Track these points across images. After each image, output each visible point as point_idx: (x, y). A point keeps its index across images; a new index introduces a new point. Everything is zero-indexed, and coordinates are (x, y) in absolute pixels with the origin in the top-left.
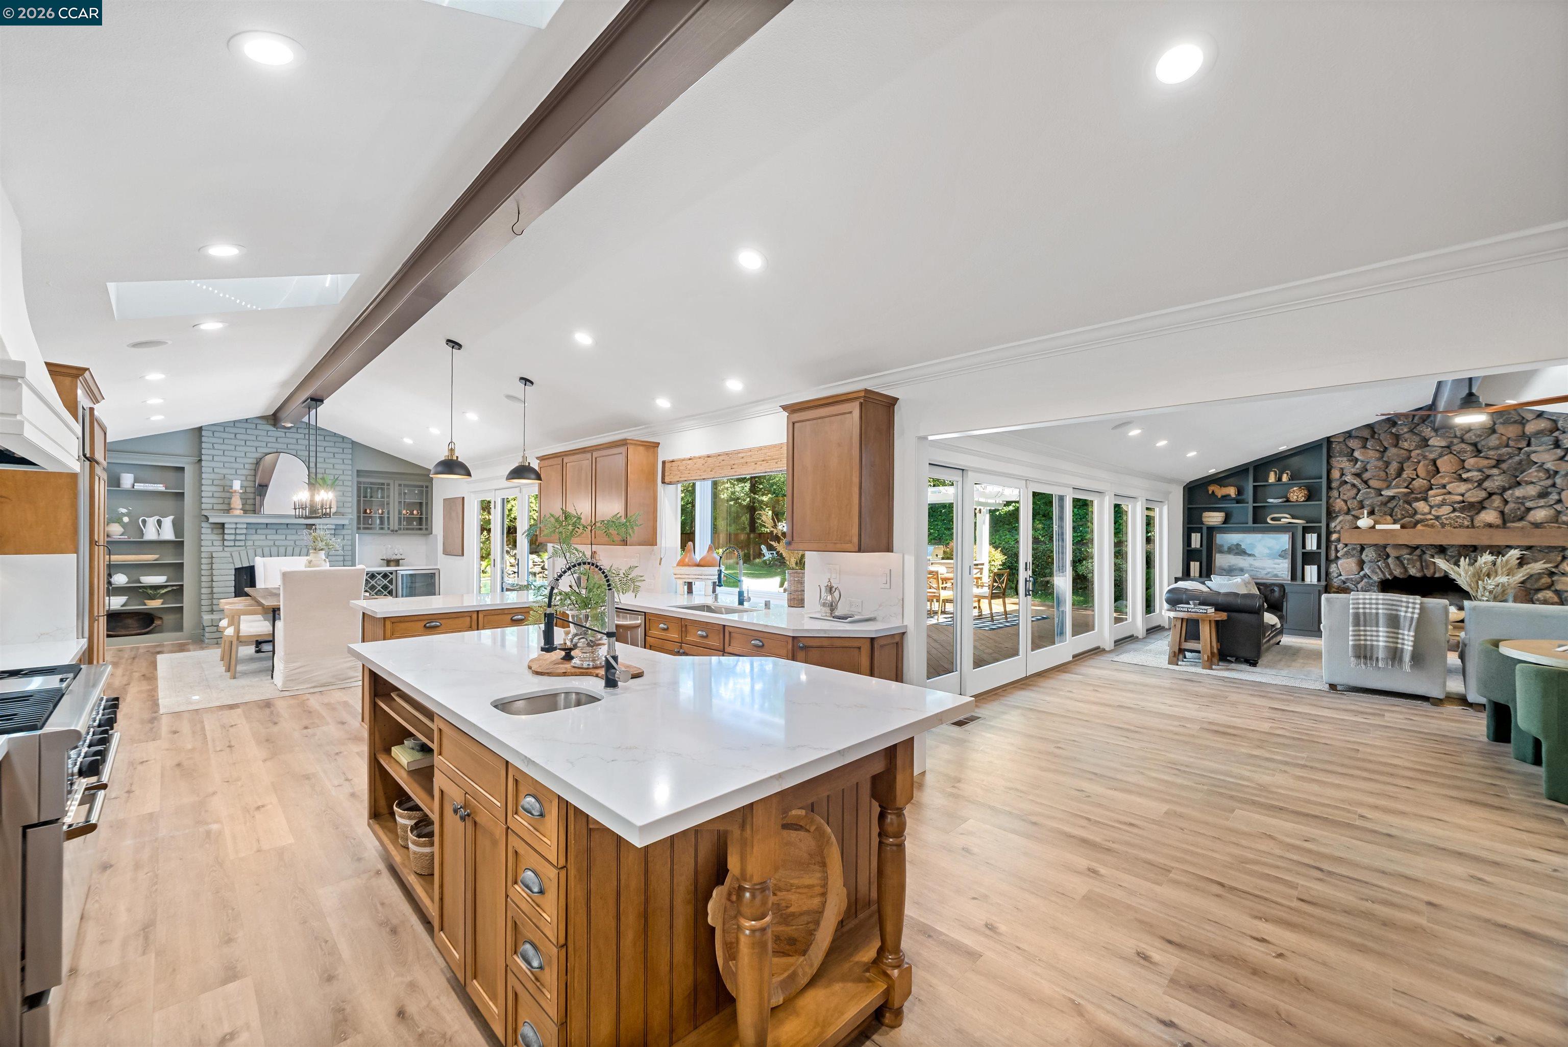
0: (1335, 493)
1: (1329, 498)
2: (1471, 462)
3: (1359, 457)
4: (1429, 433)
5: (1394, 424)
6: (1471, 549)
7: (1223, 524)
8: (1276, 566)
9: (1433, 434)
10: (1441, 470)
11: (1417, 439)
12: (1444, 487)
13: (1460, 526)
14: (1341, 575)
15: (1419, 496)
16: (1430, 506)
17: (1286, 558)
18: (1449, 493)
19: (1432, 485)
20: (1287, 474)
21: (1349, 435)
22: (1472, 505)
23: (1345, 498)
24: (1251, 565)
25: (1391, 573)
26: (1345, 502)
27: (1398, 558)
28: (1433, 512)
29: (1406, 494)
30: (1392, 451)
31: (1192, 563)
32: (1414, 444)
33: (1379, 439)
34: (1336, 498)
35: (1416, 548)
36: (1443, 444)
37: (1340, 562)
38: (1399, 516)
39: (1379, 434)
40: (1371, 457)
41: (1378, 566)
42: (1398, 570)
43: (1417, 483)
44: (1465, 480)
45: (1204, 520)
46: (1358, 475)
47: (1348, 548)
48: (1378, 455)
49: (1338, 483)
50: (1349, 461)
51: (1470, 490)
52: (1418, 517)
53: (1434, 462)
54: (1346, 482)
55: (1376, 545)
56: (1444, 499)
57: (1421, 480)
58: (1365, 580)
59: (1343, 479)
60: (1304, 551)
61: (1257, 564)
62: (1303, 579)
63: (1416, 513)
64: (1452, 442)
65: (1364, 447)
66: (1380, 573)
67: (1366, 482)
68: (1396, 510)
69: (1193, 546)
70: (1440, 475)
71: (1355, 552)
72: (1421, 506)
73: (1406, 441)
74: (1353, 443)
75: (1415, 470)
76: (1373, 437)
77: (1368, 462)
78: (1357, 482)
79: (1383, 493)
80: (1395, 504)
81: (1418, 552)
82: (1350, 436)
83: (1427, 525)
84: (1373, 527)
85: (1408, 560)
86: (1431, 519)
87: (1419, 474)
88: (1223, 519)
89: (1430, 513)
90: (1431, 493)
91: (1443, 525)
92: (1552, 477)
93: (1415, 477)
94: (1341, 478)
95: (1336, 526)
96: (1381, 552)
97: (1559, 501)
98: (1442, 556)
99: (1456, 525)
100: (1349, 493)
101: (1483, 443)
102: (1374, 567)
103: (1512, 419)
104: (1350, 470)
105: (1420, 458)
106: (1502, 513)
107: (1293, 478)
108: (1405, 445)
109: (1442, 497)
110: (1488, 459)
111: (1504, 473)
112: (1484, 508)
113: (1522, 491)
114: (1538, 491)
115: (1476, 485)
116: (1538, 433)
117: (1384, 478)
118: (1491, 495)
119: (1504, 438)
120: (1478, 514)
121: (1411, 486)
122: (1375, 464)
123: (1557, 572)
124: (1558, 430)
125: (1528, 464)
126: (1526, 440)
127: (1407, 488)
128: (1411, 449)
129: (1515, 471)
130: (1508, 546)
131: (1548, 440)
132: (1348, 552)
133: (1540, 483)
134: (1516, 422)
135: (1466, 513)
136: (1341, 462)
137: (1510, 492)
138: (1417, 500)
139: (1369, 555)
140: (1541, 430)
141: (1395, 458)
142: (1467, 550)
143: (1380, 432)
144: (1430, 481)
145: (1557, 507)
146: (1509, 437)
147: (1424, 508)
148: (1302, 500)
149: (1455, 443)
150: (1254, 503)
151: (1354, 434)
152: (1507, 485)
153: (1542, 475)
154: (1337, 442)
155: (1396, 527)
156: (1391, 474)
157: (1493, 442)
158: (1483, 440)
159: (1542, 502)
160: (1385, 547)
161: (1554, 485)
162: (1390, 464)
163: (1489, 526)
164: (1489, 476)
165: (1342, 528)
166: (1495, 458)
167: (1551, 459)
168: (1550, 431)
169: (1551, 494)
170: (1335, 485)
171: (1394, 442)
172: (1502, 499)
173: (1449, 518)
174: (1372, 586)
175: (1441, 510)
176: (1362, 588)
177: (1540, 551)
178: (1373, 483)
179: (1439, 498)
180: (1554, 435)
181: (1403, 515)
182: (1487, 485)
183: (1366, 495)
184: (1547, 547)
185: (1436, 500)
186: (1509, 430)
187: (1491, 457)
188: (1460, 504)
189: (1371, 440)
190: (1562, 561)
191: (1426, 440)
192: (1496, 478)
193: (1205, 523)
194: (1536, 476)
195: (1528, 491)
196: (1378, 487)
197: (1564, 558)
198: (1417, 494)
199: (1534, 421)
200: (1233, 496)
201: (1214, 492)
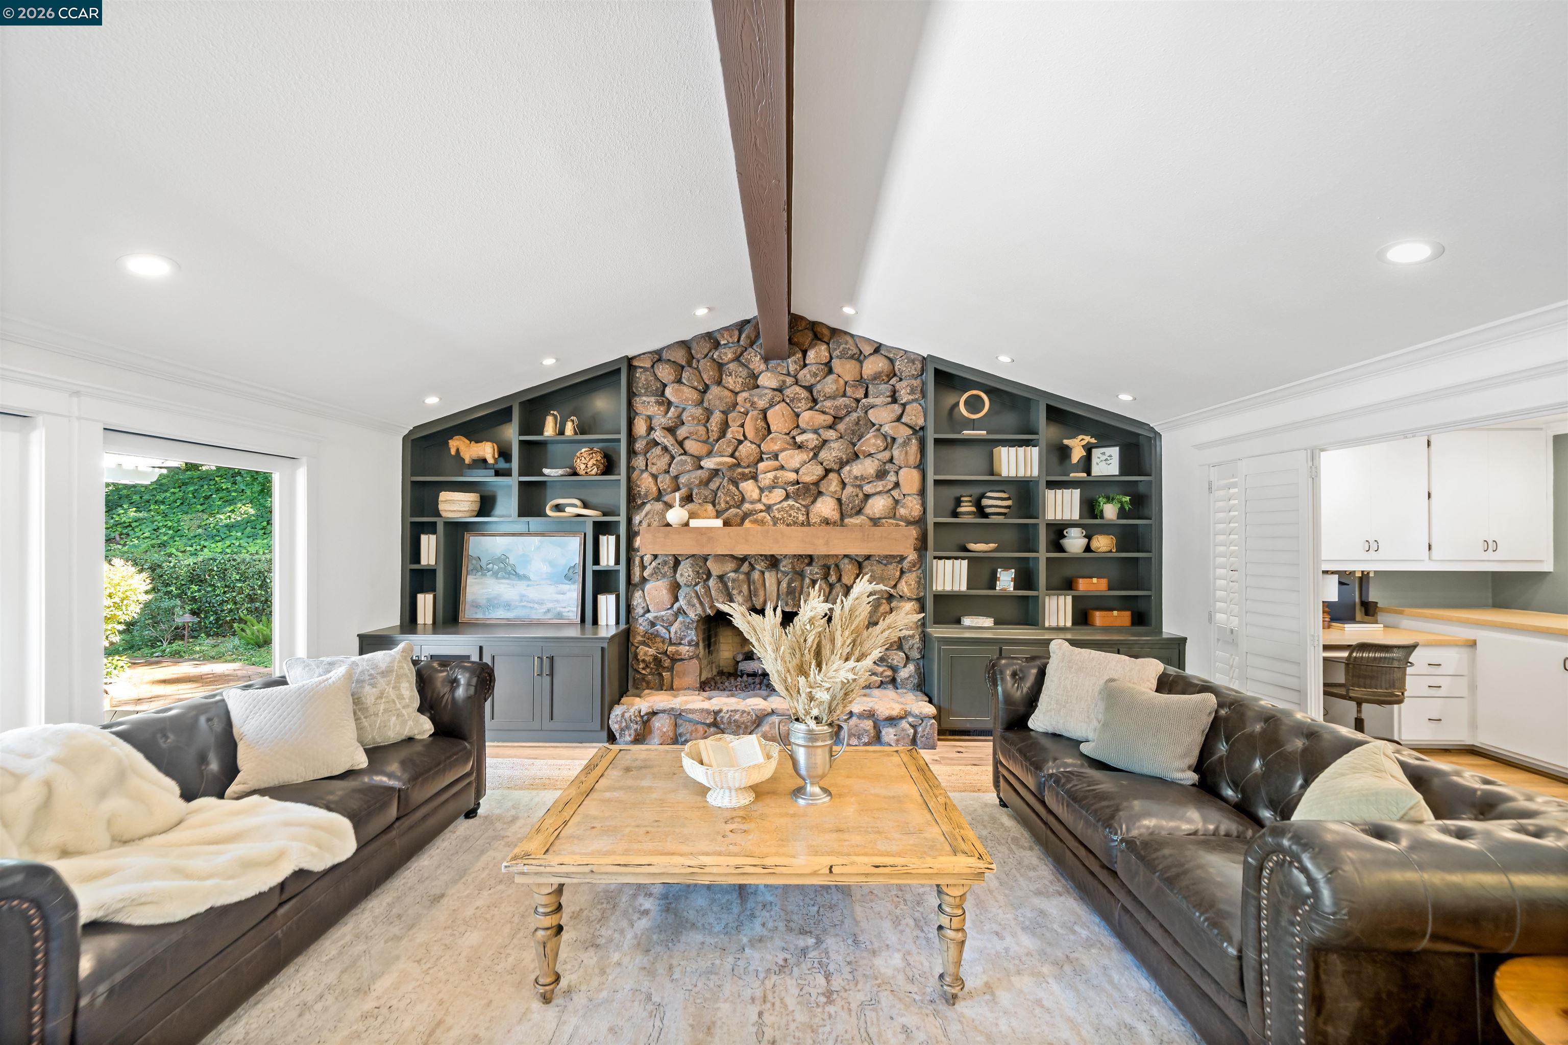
0: (639, 462)
1: (630, 469)
2: (806, 417)
3: (672, 399)
4: (757, 365)
5: (717, 345)
6: (806, 561)
7: (479, 514)
8: (560, 597)
9: (763, 367)
10: (773, 428)
11: (744, 373)
12: (776, 457)
13: (795, 523)
14: (648, 611)
15: (747, 471)
16: (760, 488)
17: (574, 583)
18: (782, 468)
19: (762, 453)
20: (573, 421)
21: (658, 356)
22: (807, 487)
23: (654, 470)
24: (522, 597)
25: (712, 607)
26: (655, 477)
27: (721, 578)
28: (764, 500)
29: (732, 467)
30: (715, 390)
31: (420, 597)
32: (740, 380)
33: (697, 369)
34: (642, 471)
35: (745, 558)
36: (774, 384)
37: (648, 587)
38: (723, 505)
39: (698, 361)
40: (687, 400)
41: (696, 593)
42: (721, 600)
43: (747, 449)
44: (800, 447)
45: (441, 507)
46: (671, 430)
47: (658, 561)
48: (695, 396)
49: (644, 443)
50: (660, 404)
51: (805, 462)
52: (747, 506)
53: (764, 412)
54: (656, 443)
55: (693, 556)
56: (776, 477)
57: (749, 444)
58: (680, 619)
59: (651, 437)
60: (596, 568)
61: (532, 593)
62: (595, 622)
63: (743, 500)
64: (784, 382)
65: (679, 381)
66: (698, 605)
67: (681, 444)
68: (719, 494)
69: (424, 561)
70: (771, 436)
71: (666, 568)
72: (748, 487)
73: (731, 375)
74: (665, 372)
75: (742, 426)
76: (690, 364)
77: (684, 409)
78: (668, 441)
79: (702, 463)
80: (718, 484)
81: (745, 567)
82: (659, 360)
83: (755, 521)
84: (687, 524)
85: (734, 581)
86: (761, 511)
87: (747, 434)
88: (476, 507)
90: (761, 466)
91: (775, 521)
92: (889, 446)
93: (742, 438)
94: (649, 434)
95: (641, 522)
96: (701, 567)
97: (897, 485)
98: (774, 573)
99: (790, 520)
100: (659, 462)
101: (819, 387)
102: (693, 595)
103: (850, 352)
104: (660, 420)
105: (748, 405)
106: (839, 500)
107: (582, 429)
108: (729, 381)
109: (774, 473)
110: (824, 412)
111: (841, 437)
112: (820, 493)
113: (860, 466)
114: (875, 468)
115: (811, 454)
116: (876, 377)
117: (704, 438)
118: (828, 471)
119: (842, 382)
120: (813, 502)
121: (737, 454)
122: (692, 412)
123: (895, 594)
124: (895, 375)
125: (866, 425)
126: (863, 387)
127: (732, 456)
128: (737, 390)
129: (852, 434)
130: (846, 556)
131: (885, 388)
132: (658, 568)
133: (879, 456)
134: (852, 357)
135: (800, 501)
136: (647, 406)
137: (847, 468)
138: (745, 477)
139: (685, 573)
140: (880, 373)
141: (717, 402)
142: (802, 563)
143: (698, 356)
144: (759, 446)
145: (895, 493)
146: (846, 380)
147: (753, 491)
148: (594, 472)
149: (788, 384)
150: (520, 475)
151: (665, 356)
152: (844, 456)
153: (880, 443)
154: (641, 367)
155: (719, 523)
156: (712, 431)
157: (829, 385)
158: (819, 381)
159: (880, 486)
160: (705, 558)
161: (891, 461)
162: (712, 413)
163: (827, 522)
164: (825, 442)
165: (649, 525)
166: (832, 412)
167: (889, 419)
168: (888, 376)
169: (889, 473)
170: (639, 446)
171: (717, 375)
172: (840, 479)
173: (782, 508)
174: (688, 628)
175: (772, 495)
176: (676, 633)
177: (879, 562)
178: (690, 445)
179: (770, 475)
180: (891, 382)
181: (727, 503)
182: (823, 455)
183: (682, 465)
184: (886, 557)
185: (766, 479)
186: (845, 369)
187: (827, 410)
188: (793, 485)
189: (687, 368)
190: (900, 578)
191: (755, 377)
192: (833, 445)
193: (444, 514)
194: (874, 445)
195: (866, 467)
196: (696, 453)
197: (902, 572)
198: (745, 468)
199: (872, 358)
200: (491, 461)
201: (458, 450)
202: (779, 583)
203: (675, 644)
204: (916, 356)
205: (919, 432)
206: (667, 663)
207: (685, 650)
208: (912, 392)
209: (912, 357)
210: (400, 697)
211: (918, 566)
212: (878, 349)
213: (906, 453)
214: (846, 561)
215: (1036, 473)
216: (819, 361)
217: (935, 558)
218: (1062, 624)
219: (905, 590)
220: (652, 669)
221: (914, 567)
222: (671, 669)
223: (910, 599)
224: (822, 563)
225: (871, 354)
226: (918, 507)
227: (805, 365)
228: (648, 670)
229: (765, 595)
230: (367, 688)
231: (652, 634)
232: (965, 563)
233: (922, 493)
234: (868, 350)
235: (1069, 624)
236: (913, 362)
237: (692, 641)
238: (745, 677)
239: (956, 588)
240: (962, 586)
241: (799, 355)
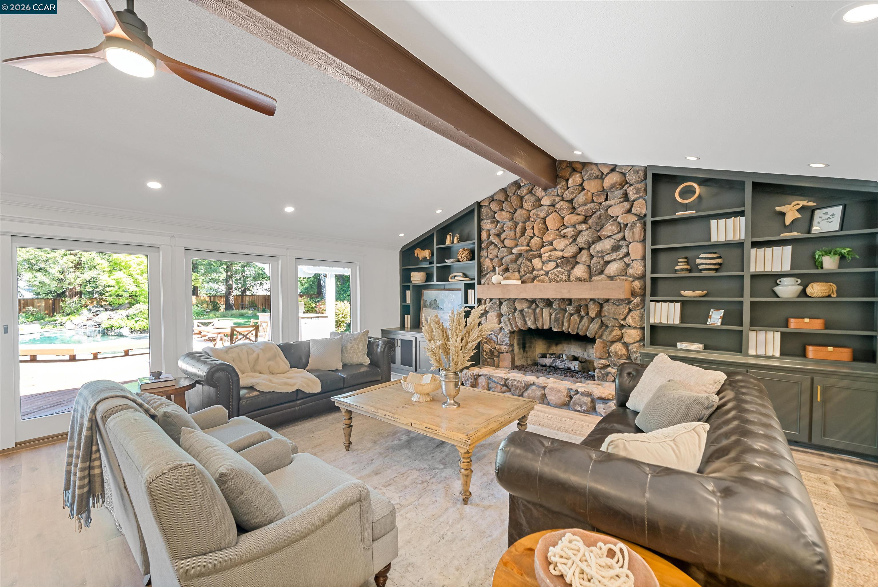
0: (484, 253)
1: (479, 257)
2: (568, 219)
3: (499, 220)
4: (540, 193)
5: (520, 187)
6: (567, 303)
7: (426, 282)
9: (543, 194)
10: (549, 228)
11: (534, 199)
12: (551, 244)
13: (561, 281)
15: (535, 253)
16: (542, 262)
18: (555, 249)
19: (544, 242)
20: (457, 237)
21: (492, 199)
22: (569, 260)
23: (490, 256)
26: (492, 260)
27: (522, 311)
28: (544, 268)
29: (527, 251)
30: (519, 211)
31: (406, 316)
32: (530, 204)
33: (510, 201)
34: (486, 258)
35: (534, 301)
36: (549, 203)
37: (489, 315)
38: (523, 272)
39: (510, 198)
40: (504, 219)
41: (509, 319)
42: (520, 323)
43: (535, 241)
44: (564, 236)
45: (412, 279)
46: (498, 235)
47: (492, 302)
48: (509, 216)
49: (486, 243)
50: (492, 223)
51: (567, 245)
53: (544, 219)
54: (492, 243)
55: (509, 299)
56: (550, 255)
57: (536, 239)
58: (502, 332)
59: (490, 240)
60: (466, 305)
63: (534, 269)
64: (554, 200)
65: (502, 209)
66: (509, 325)
67: (503, 242)
68: (522, 266)
69: (407, 302)
70: (548, 232)
71: (496, 306)
72: (537, 263)
73: (526, 202)
74: (494, 206)
75: (533, 228)
77: (504, 224)
78: (496, 241)
79: (512, 251)
80: (521, 261)
81: (533, 306)
82: (493, 200)
83: (539, 281)
84: (500, 283)
85: (526, 313)
86: (543, 275)
87: (535, 233)
88: (424, 278)
89: (542, 269)
90: (543, 250)
91: (550, 280)
92: (622, 230)
93: (532, 235)
94: (489, 239)
95: (484, 283)
96: (511, 305)
97: (628, 254)
98: (548, 309)
99: (558, 280)
100: (493, 251)
101: (575, 200)
102: (507, 320)
103: (594, 175)
104: (493, 231)
105: (535, 217)
106: (589, 266)
107: (461, 240)
108: (525, 205)
109: (549, 253)
110: (579, 214)
111: (590, 228)
112: (577, 263)
113: (601, 244)
114: (611, 244)
115: (571, 240)
116: (613, 187)
117: (513, 237)
118: (581, 249)
119: (589, 194)
120: (573, 268)
121: (530, 244)
122: (509, 224)
123: (624, 324)
124: (627, 183)
125: (606, 218)
126: (604, 194)
127: (528, 245)
128: (530, 209)
129: (596, 225)
130: (591, 300)
131: (619, 193)
132: (492, 306)
133: (614, 237)
134: (597, 177)
135: (564, 268)
136: (487, 225)
137: (593, 246)
138: (534, 257)
139: (504, 309)
140: (614, 184)
141: (519, 218)
142: (565, 303)
143: (510, 195)
144: (542, 239)
145: (626, 260)
146: (592, 192)
147: (538, 264)
148: (465, 259)
149: (557, 201)
150: (437, 263)
151: (495, 198)
152: (590, 240)
153: (615, 229)
154: (485, 206)
155: (519, 282)
156: (517, 233)
157: (581, 198)
158: (575, 197)
159: (614, 256)
160: (514, 300)
161: (624, 238)
162: (518, 224)
163: (579, 280)
164: (580, 232)
165: (488, 284)
166: (583, 213)
167: (621, 212)
168: (620, 185)
169: (622, 246)
170: (484, 245)
171: (519, 203)
172: (589, 253)
173: (554, 272)
174: (506, 337)
175: (548, 265)
176: (500, 339)
177: (614, 304)
178: (507, 243)
179: (547, 255)
180: (624, 188)
181: (525, 271)
182: (579, 240)
183: (503, 253)
184: (619, 300)
185: (545, 257)
186: (592, 186)
187: (580, 213)
188: (561, 259)
189: (505, 202)
190: (628, 314)
191: (539, 200)
192: (584, 233)
193: (413, 282)
194: (610, 230)
195: (606, 245)
196: (509, 246)
197: (630, 310)
198: (535, 251)
199: (610, 175)
200: (428, 258)
201: (417, 254)
202: (551, 315)
203: (499, 344)
204: (640, 168)
205: (642, 218)
206: (496, 354)
207: (504, 348)
208: (638, 192)
209: (637, 169)
210: (358, 348)
211: (641, 306)
212: (614, 169)
213: (633, 233)
214: (591, 303)
215: (743, 237)
216: (575, 184)
217: (652, 301)
218: (770, 354)
219: (631, 321)
220: (489, 356)
221: (638, 307)
222: (498, 357)
223: (634, 328)
224: (576, 304)
225: (608, 173)
226: (641, 267)
227: (568, 188)
228: (487, 356)
229: (543, 321)
230: (349, 344)
231: (489, 338)
232: (678, 305)
233: (644, 258)
234: (605, 171)
235: (777, 354)
236: (638, 172)
237: (508, 343)
238: (539, 366)
239: (671, 322)
240: (676, 320)
241: (564, 183)
